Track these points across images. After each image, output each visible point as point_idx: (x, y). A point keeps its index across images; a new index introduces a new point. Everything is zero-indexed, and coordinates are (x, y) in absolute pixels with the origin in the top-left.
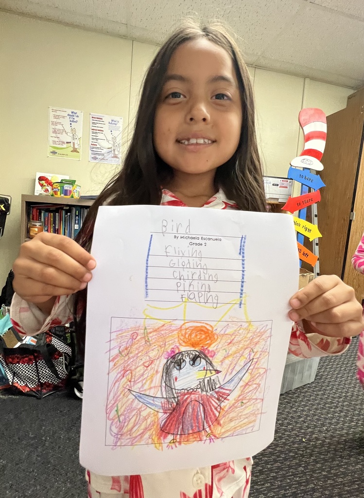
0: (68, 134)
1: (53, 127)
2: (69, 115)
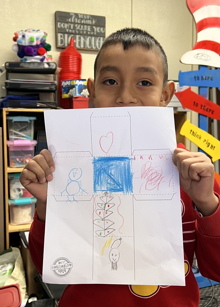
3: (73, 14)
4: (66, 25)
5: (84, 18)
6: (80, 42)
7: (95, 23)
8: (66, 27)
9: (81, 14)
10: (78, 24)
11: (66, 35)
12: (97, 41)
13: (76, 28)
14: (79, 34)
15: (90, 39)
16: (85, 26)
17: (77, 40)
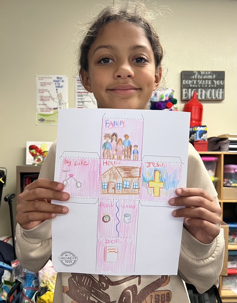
0: (55, 100)
1: (40, 94)
2: (54, 81)
3: (196, 72)
4: (190, 82)
5: (206, 74)
6: (201, 94)
7: (215, 78)
8: (190, 83)
9: (203, 71)
10: (200, 79)
11: (190, 90)
12: (217, 92)
13: (198, 83)
14: (201, 88)
15: (210, 91)
16: (206, 81)
17: (199, 93)
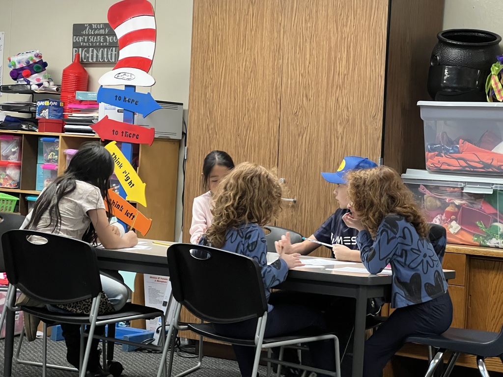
3: (87, 25)
4: (81, 38)
5: (97, 28)
6: (93, 55)
7: (108, 32)
8: (81, 40)
9: (94, 24)
10: (92, 35)
11: (80, 49)
12: (110, 53)
13: (90, 40)
14: (92, 47)
15: (102, 51)
16: (98, 37)
17: (91, 53)
